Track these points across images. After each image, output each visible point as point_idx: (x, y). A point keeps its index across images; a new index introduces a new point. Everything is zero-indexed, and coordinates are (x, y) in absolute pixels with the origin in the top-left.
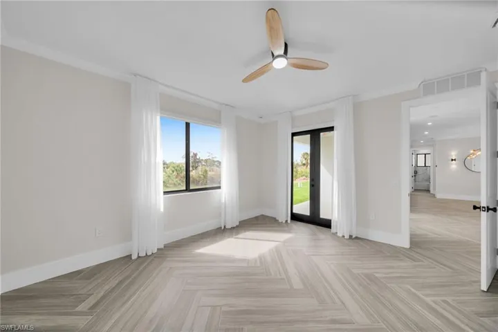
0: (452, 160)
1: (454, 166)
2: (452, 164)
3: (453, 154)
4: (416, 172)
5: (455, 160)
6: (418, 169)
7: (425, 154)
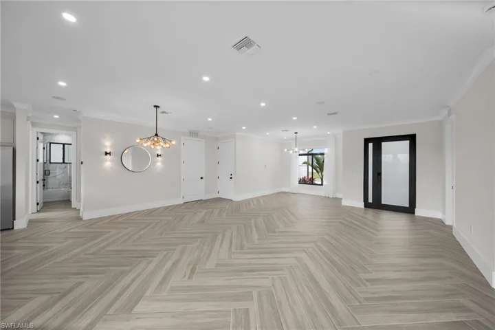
0: (106, 154)
1: (108, 163)
2: (106, 161)
3: (108, 145)
4: (46, 173)
5: (110, 154)
6: (51, 167)
7: (64, 144)
